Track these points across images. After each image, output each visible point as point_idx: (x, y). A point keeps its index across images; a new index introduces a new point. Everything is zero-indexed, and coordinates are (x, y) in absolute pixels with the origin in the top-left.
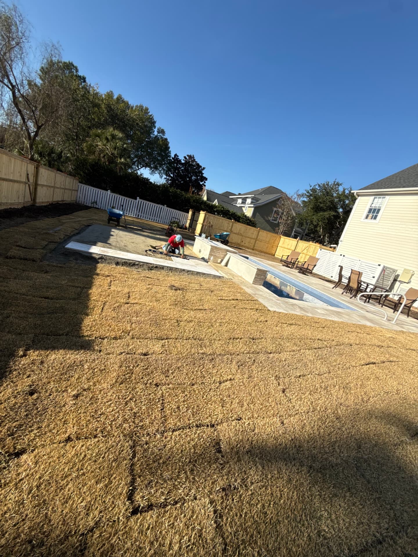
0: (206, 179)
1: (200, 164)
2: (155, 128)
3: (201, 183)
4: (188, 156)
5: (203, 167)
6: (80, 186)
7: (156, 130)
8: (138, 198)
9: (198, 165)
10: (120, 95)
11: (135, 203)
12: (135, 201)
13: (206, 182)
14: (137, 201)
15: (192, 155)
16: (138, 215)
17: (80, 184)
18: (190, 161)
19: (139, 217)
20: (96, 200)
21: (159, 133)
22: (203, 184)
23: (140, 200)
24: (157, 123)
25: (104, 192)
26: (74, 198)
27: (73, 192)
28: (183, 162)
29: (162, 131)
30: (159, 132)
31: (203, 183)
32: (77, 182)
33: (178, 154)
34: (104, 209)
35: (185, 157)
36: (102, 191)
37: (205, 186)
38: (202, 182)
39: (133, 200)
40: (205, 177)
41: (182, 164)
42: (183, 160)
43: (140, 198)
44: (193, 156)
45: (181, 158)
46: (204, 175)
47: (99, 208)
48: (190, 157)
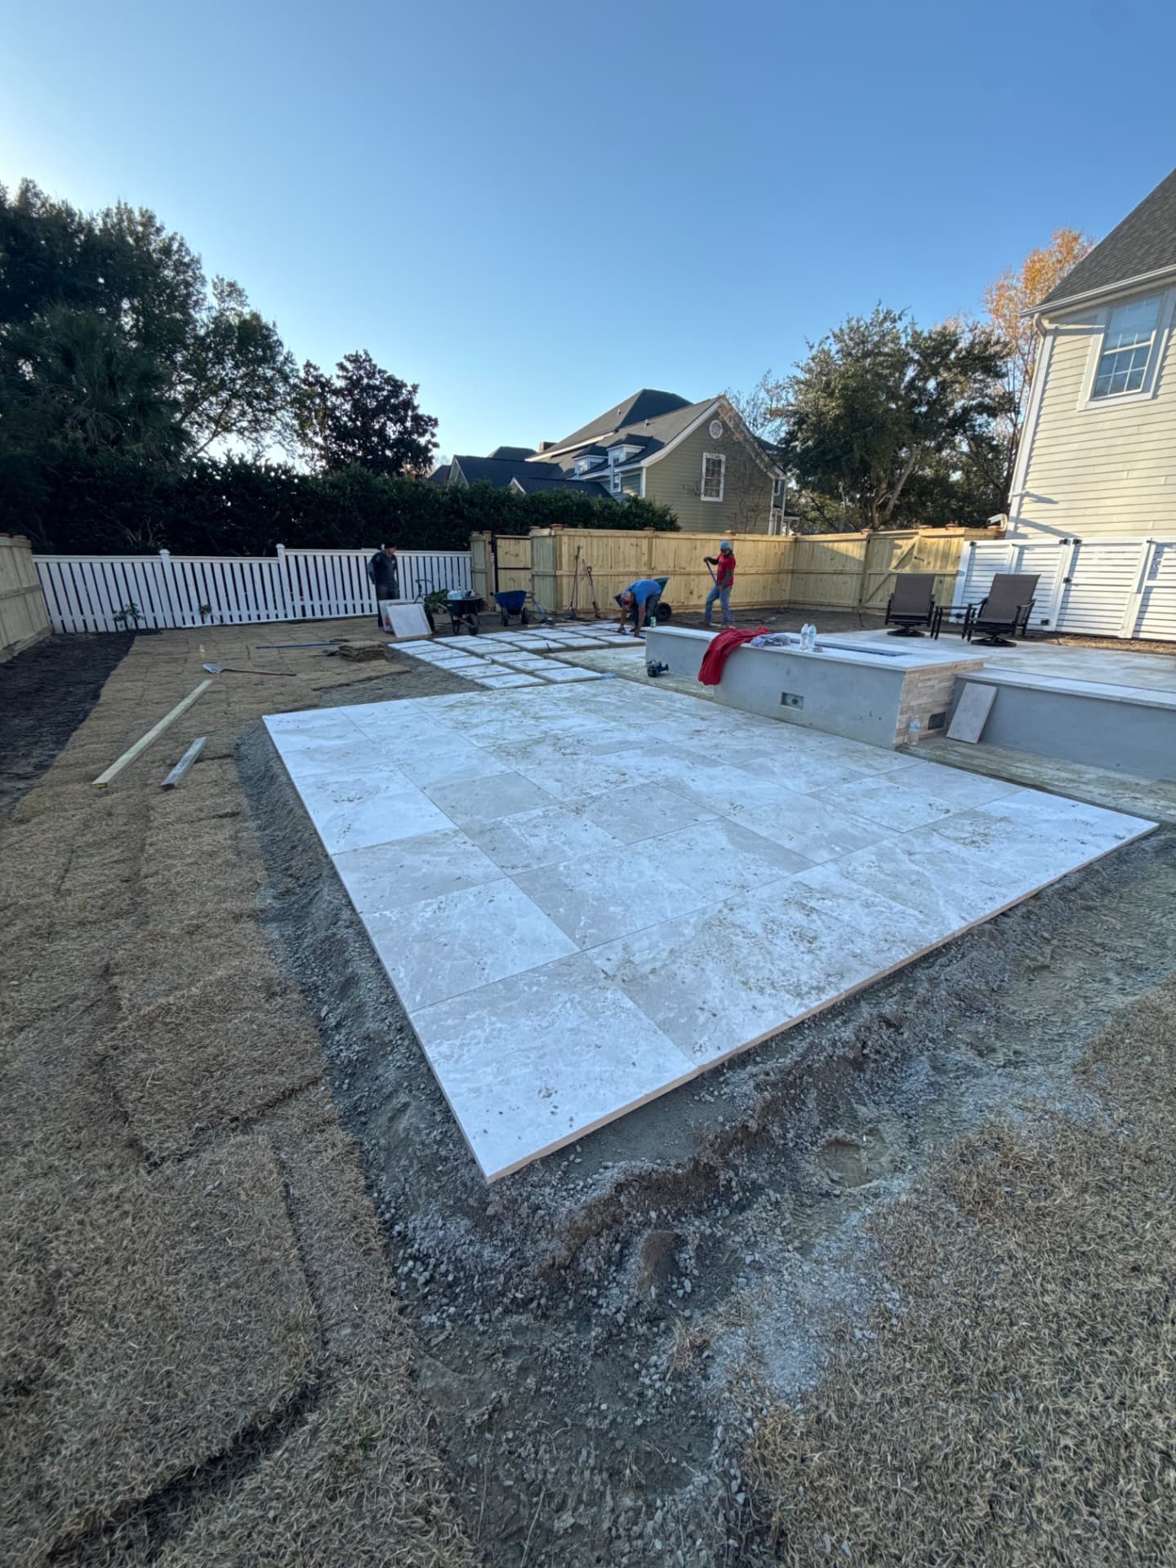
0: (435, 423)
1: (398, 377)
2: (204, 282)
3: (422, 441)
4: (347, 358)
5: (409, 383)
6: (43, 568)
7: (208, 290)
8: (280, 547)
9: (390, 380)
10: (25, 180)
11: (274, 568)
12: (272, 561)
13: (435, 431)
14: (281, 559)
15: (361, 353)
16: (303, 608)
17: (41, 560)
18: (362, 372)
19: (309, 615)
20: (126, 601)
21: (224, 302)
22: (429, 442)
23: (292, 553)
24: (204, 263)
25: (147, 560)
26: (41, 624)
27: (29, 597)
28: (339, 383)
29: (232, 291)
30: (221, 297)
31: (428, 437)
32: (27, 552)
33: (313, 362)
34: (170, 625)
35: (342, 367)
36: (138, 560)
37: (436, 445)
38: (422, 435)
39: (265, 561)
40: (430, 419)
41: (337, 392)
42: (338, 377)
43: (288, 546)
44: (366, 353)
45: (329, 370)
46: (420, 412)
47: (151, 625)
48: (355, 359)
